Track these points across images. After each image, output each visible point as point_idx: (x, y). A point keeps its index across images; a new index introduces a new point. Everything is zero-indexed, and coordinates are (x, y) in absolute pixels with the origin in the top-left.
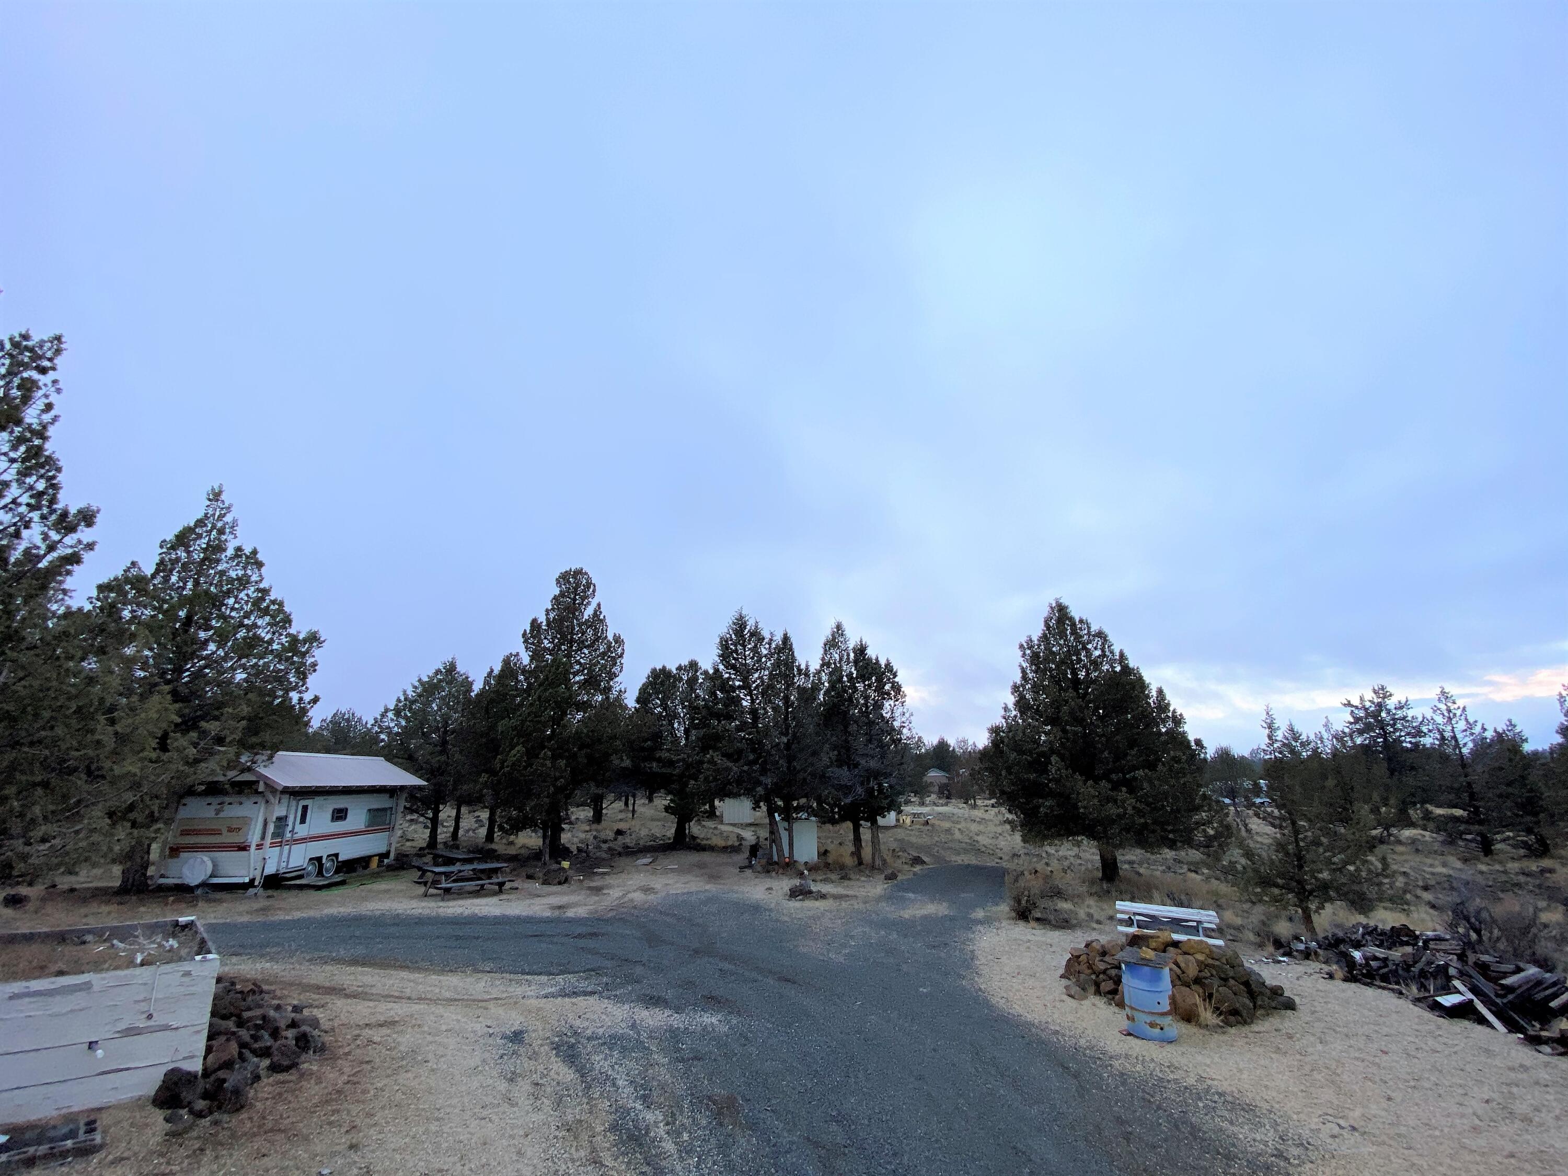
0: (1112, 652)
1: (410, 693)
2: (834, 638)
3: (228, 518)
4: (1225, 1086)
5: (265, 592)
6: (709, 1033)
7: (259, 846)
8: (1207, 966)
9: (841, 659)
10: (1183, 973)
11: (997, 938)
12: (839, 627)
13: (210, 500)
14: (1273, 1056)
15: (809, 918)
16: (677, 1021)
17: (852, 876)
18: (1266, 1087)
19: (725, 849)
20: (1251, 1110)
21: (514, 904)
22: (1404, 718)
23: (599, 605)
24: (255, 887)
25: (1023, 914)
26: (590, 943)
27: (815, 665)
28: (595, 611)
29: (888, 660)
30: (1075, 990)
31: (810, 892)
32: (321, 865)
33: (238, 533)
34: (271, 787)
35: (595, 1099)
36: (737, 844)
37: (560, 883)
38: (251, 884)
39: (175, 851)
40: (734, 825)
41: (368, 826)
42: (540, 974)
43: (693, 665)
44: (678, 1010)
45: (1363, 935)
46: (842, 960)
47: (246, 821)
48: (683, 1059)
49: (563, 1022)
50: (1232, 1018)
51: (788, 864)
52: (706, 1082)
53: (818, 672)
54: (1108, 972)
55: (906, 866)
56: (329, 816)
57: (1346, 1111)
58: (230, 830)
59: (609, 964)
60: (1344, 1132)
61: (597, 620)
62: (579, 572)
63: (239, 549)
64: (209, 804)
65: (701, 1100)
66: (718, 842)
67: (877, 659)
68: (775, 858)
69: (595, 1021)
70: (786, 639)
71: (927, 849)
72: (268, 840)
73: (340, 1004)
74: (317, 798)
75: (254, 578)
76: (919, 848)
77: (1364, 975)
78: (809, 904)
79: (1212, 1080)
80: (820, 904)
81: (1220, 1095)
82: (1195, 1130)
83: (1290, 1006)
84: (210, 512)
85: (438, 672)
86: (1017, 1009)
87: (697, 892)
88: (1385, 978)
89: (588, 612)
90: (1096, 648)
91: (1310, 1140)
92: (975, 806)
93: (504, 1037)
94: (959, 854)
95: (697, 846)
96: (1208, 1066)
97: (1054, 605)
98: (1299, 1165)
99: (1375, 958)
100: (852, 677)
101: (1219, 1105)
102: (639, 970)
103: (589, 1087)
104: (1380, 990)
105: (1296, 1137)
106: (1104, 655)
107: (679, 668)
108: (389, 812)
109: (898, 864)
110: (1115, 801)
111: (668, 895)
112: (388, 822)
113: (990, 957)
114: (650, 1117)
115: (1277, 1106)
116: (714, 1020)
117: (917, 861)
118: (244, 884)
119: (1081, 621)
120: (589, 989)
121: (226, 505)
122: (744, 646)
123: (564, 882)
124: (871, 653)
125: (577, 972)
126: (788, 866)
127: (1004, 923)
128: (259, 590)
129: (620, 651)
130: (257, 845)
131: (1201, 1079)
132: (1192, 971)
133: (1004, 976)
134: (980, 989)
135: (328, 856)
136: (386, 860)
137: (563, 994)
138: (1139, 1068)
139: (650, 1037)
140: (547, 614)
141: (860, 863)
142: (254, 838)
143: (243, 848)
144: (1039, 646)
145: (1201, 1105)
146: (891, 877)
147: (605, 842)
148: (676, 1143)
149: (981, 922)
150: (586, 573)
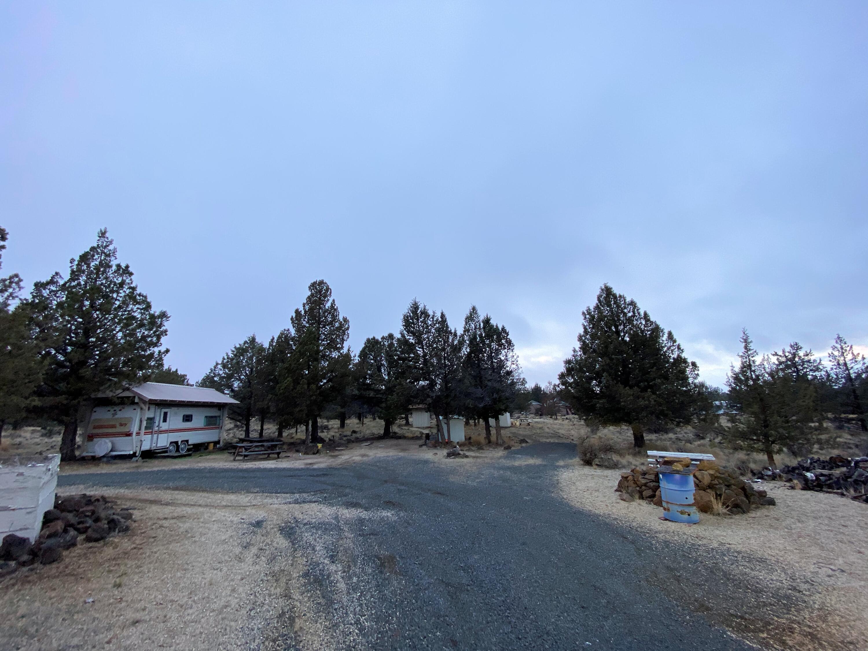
0: (639, 313)
1: (231, 355)
2: (471, 315)
3: (111, 247)
4: (740, 548)
5: (134, 289)
6: (385, 521)
7: (138, 434)
8: (716, 477)
9: (476, 328)
10: (700, 482)
11: (573, 474)
12: (474, 309)
13: (99, 237)
14: (769, 530)
15: (458, 466)
16: (364, 514)
17: (484, 448)
18: (769, 547)
19: (413, 438)
20: (764, 561)
21: (284, 463)
22: (809, 361)
23: (334, 301)
24: (137, 456)
25: (588, 463)
26: (323, 479)
27: (460, 332)
28: (332, 304)
29: (503, 326)
30: (625, 496)
31: (459, 454)
32: (178, 447)
33: (117, 256)
34: (143, 400)
35: (297, 557)
36: (419, 436)
37: (314, 454)
38: (134, 455)
39: (91, 438)
40: (419, 428)
41: (207, 425)
42: (287, 493)
43: (391, 336)
44: (366, 509)
45: (811, 463)
46: (475, 484)
47: (130, 420)
48: (363, 534)
49: (290, 516)
50: (735, 509)
51: (447, 443)
52: (376, 548)
53: (462, 336)
54: (648, 485)
55: (516, 444)
56: (182, 418)
57: (832, 560)
58: (121, 425)
59: (330, 488)
60: (837, 573)
61: (333, 309)
62: (322, 283)
63: (119, 266)
64: (109, 411)
65: (369, 558)
66: (410, 435)
67: (497, 326)
68: (440, 440)
69: (312, 515)
70: (443, 316)
71: (530, 437)
72: (143, 431)
73: (155, 508)
74: (173, 408)
75: (128, 281)
76: (525, 436)
77: (815, 486)
78: (458, 460)
79: (730, 544)
80: (465, 460)
81: (739, 553)
82: (726, 575)
83: (772, 502)
84: (100, 243)
85: (246, 342)
86: (588, 507)
87: (392, 456)
88: (830, 486)
89: (328, 305)
90: (629, 312)
91: (812, 579)
92: (556, 419)
93: (251, 524)
94: (548, 438)
95: (396, 437)
96: (725, 536)
97: (603, 288)
98: (810, 595)
99: (822, 475)
100: (482, 336)
101: (740, 559)
102: (347, 490)
103: (295, 550)
104: (828, 494)
105: (802, 577)
106: (634, 316)
107: (383, 338)
108: (218, 418)
109: (512, 443)
110: (643, 398)
111: (375, 457)
112: (218, 424)
113: (568, 483)
114: (333, 568)
115: (782, 559)
116: (389, 514)
117: (523, 441)
118: (130, 455)
119: (620, 296)
120: (313, 500)
121: (110, 239)
122: (418, 320)
123: (317, 453)
124: (493, 322)
125: (309, 492)
126: (448, 444)
127: (576, 467)
128: (130, 288)
129: (347, 326)
130: (137, 433)
131: (722, 544)
132: (707, 480)
133: (578, 491)
134: (563, 498)
135: (182, 441)
136: (218, 446)
137: (296, 502)
138: (676, 538)
139: (345, 524)
140: (304, 306)
141: (490, 442)
142: (135, 429)
143: (129, 434)
144: (595, 312)
145: (726, 559)
146: (508, 448)
147: (345, 436)
148: (347, 584)
149: (563, 467)
150: (326, 283)
